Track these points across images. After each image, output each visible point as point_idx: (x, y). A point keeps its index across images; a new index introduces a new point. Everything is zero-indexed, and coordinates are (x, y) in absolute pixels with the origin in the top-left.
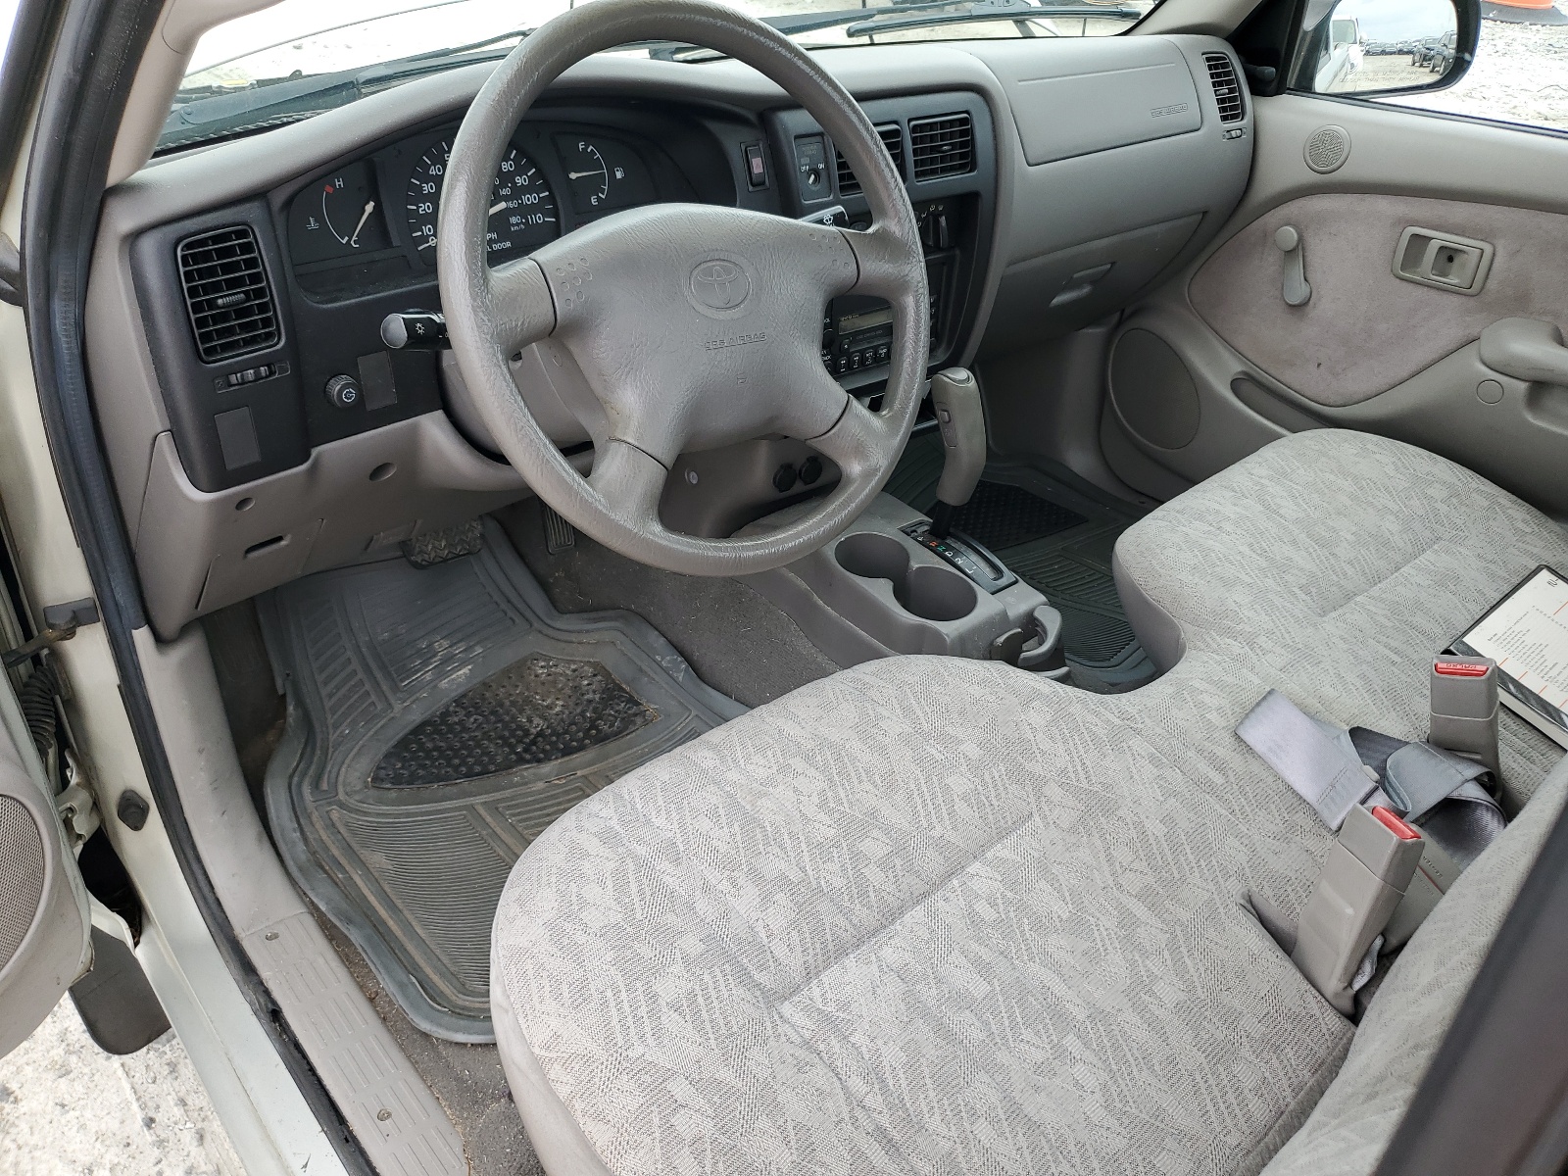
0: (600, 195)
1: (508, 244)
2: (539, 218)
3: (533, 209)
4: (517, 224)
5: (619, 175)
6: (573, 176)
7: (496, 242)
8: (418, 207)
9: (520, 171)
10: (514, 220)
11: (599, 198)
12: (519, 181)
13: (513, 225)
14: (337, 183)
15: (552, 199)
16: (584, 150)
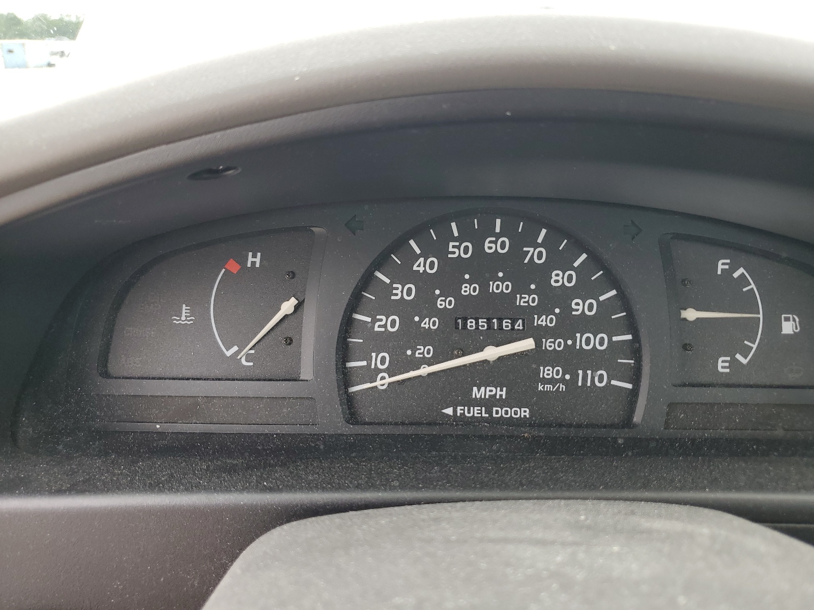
0: (738, 356)
1: (525, 413)
2: (600, 379)
3: (592, 360)
4: (552, 381)
5: (788, 328)
6: (691, 314)
7: (501, 403)
8: (374, 321)
9: (584, 289)
10: (547, 372)
11: (734, 363)
12: (579, 306)
13: (545, 381)
14: (250, 259)
15: (634, 347)
16: (728, 273)
